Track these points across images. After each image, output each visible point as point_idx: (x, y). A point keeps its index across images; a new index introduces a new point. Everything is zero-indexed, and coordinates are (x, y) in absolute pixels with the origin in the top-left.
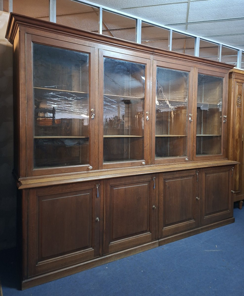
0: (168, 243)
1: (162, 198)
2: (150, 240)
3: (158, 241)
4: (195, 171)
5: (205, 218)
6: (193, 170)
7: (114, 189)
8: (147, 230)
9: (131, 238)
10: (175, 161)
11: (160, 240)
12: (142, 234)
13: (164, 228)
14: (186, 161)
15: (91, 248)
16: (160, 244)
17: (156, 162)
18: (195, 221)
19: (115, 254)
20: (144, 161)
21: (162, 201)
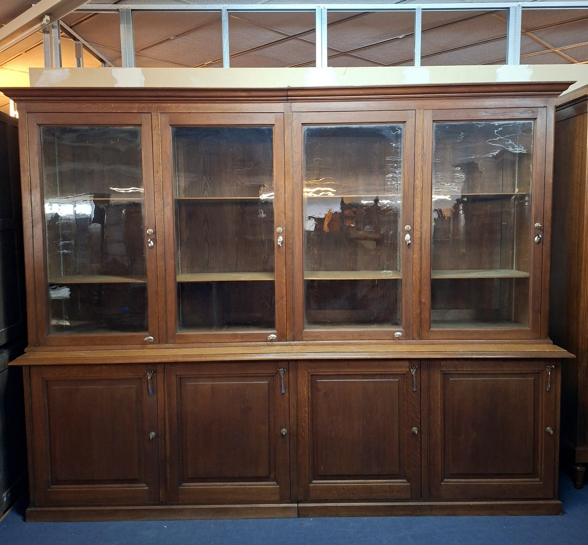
0: (325, 515)
1: (305, 416)
2: (277, 498)
3: (296, 505)
4: (407, 363)
5: (445, 482)
6: (400, 363)
7: (187, 384)
8: (268, 477)
9: (229, 485)
10: (360, 335)
11: (301, 505)
12: (254, 483)
13: (314, 481)
14: (394, 338)
15: (144, 485)
16: (301, 513)
17: (306, 337)
18: (408, 482)
19: (192, 507)
20: (275, 332)
21: (305, 421)
